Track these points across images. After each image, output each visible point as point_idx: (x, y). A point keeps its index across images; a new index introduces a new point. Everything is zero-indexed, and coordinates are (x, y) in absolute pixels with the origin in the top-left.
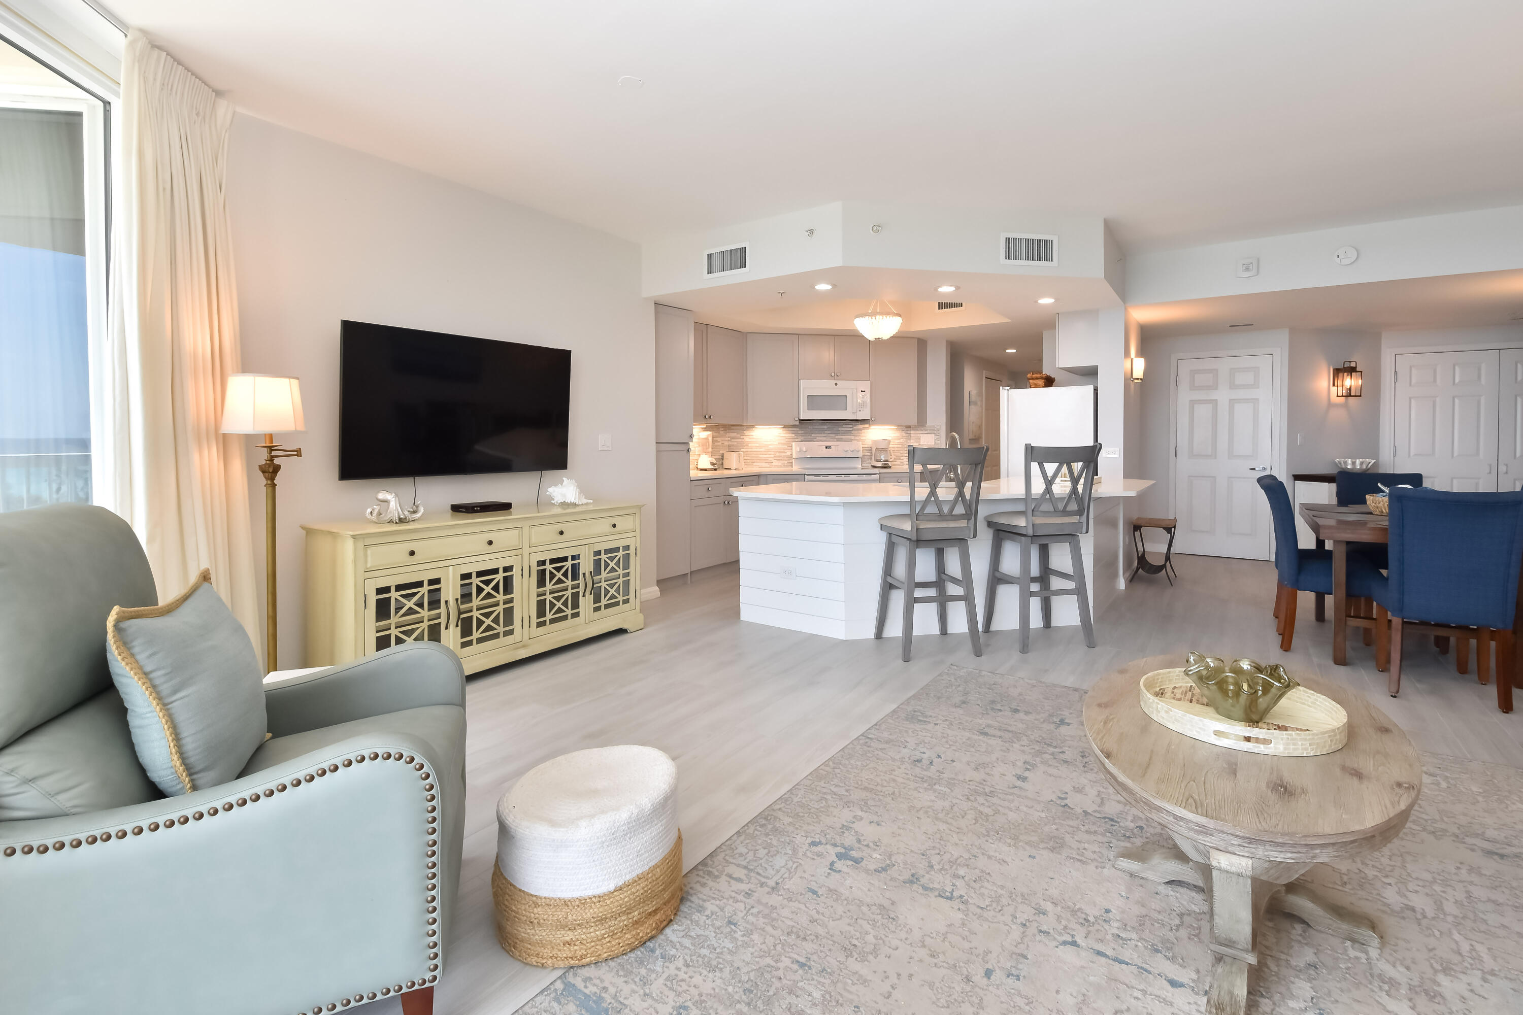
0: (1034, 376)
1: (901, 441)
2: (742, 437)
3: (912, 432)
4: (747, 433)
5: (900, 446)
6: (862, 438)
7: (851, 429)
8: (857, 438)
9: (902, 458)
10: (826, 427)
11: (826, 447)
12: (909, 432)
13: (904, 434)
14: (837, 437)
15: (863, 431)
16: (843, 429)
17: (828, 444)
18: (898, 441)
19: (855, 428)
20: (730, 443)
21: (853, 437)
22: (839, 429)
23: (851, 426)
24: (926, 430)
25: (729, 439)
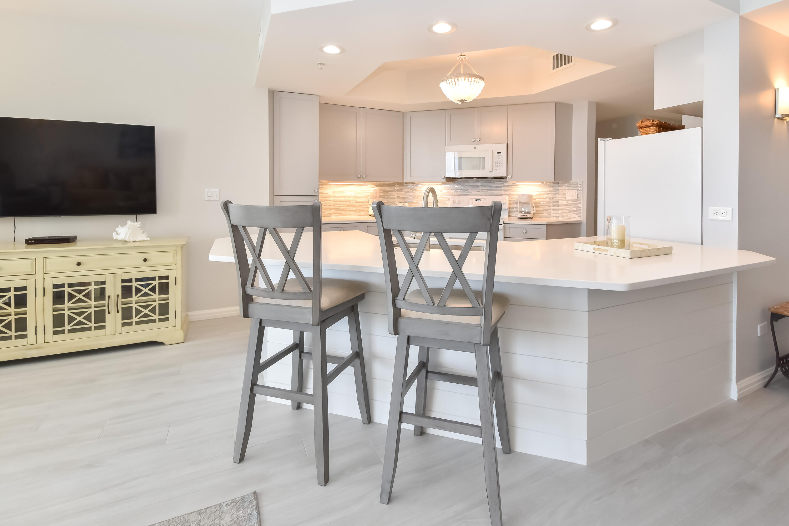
0: (644, 124)
1: (550, 195)
2: (413, 192)
3: (559, 188)
4: (418, 189)
5: (548, 200)
6: (511, 193)
7: (502, 185)
8: (506, 193)
9: (549, 211)
10: (480, 184)
11: (476, 200)
12: (557, 188)
13: (551, 189)
14: (489, 192)
15: (512, 187)
16: (494, 185)
17: (478, 197)
18: (546, 196)
19: (505, 184)
20: (405, 196)
21: (503, 192)
22: (491, 185)
23: (502, 183)
24: (570, 185)
25: (405, 193)
